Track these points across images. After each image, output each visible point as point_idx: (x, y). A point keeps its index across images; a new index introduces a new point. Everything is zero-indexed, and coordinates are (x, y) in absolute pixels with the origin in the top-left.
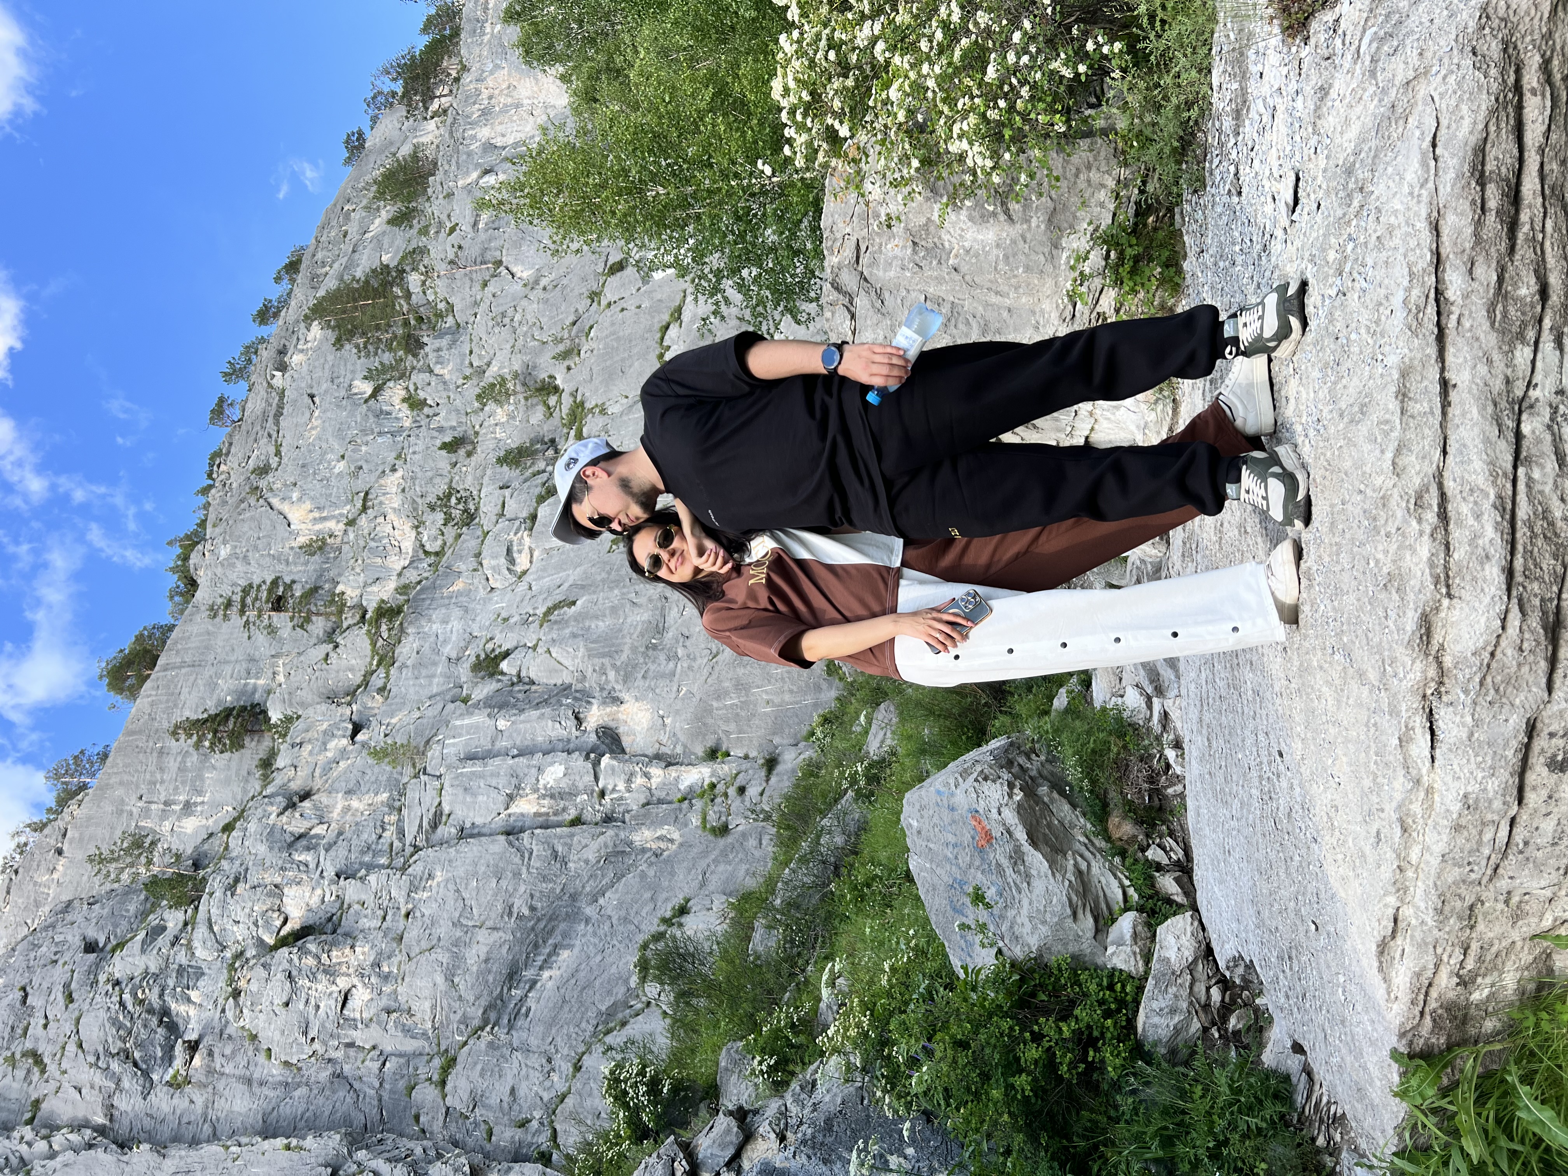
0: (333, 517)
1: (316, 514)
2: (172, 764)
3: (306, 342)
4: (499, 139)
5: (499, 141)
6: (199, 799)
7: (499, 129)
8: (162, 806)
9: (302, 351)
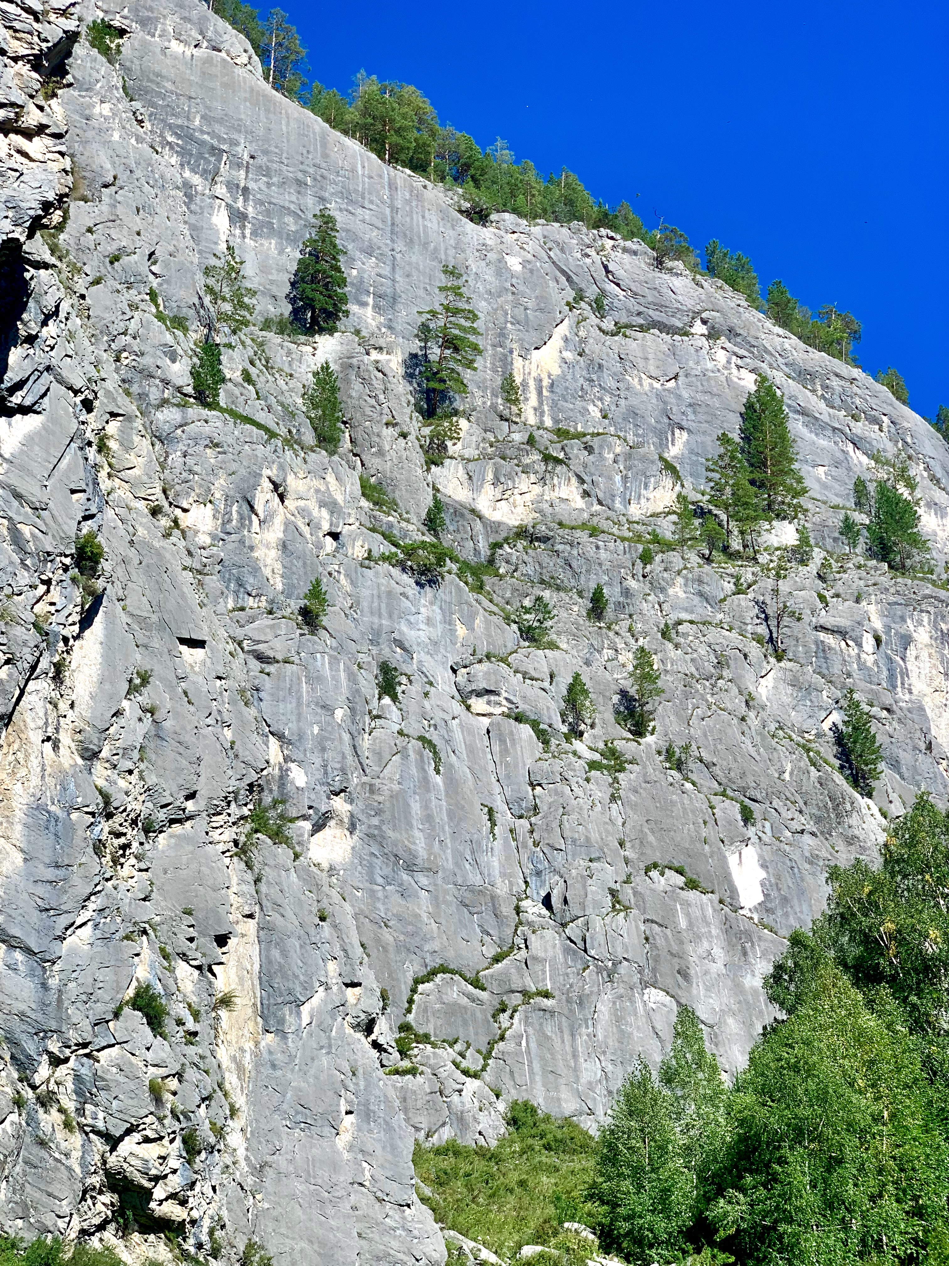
0: (541, 403)
1: (546, 382)
2: (288, 198)
3: (739, 367)
4: (914, 653)
5: (911, 653)
6: (248, 232)
7: (924, 655)
8: (242, 185)
9: (729, 362)
